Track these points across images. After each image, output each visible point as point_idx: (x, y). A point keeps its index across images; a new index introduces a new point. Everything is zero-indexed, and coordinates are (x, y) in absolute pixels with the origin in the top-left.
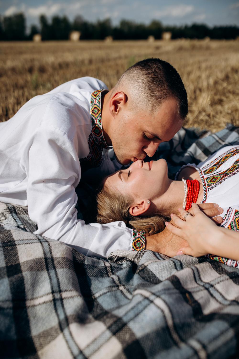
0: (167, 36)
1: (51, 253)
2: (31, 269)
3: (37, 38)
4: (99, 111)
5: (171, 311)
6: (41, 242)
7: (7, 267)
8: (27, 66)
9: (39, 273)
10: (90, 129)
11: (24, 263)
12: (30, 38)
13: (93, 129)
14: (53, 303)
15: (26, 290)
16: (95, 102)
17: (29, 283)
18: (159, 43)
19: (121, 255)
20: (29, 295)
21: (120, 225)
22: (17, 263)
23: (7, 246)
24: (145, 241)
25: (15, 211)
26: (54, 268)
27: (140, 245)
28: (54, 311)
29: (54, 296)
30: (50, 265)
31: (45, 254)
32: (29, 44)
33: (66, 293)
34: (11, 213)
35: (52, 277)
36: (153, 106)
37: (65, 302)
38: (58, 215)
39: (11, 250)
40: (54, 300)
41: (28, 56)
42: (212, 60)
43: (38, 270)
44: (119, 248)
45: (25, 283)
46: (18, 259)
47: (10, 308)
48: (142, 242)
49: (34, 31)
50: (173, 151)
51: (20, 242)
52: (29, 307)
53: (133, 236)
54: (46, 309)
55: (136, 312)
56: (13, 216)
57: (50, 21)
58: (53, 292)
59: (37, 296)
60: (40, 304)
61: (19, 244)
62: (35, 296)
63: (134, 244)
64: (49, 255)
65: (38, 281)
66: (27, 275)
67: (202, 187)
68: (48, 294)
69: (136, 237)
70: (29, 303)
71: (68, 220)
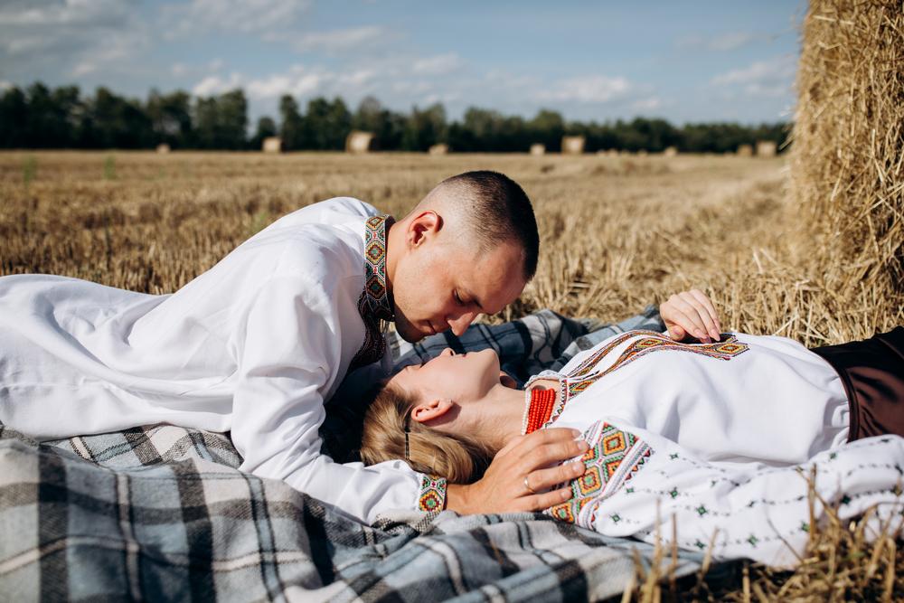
0: (575, 144)
1: (263, 494)
2: (226, 513)
3: (272, 145)
4: (381, 251)
5: (458, 558)
6: (247, 479)
7: (183, 509)
8: (243, 201)
9: (238, 521)
10: (362, 284)
11: (214, 505)
12: (256, 145)
13: (367, 283)
14: (259, 568)
15: (214, 544)
16: (375, 236)
17: (221, 533)
18: (553, 159)
19: (395, 518)
20: (218, 552)
21: (397, 466)
22: (201, 504)
23: (186, 479)
24: (443, 498)
25: (203, 440)
26: (267, 516)
27: (434, 503)
28: (261, 582)
29: (262, 557)
30: (260, 512)
31: (252, 494)
32: (253, 157)
33: (284, 554)
34: (195, 443)
35: (262, 530)
36: (482, 249)
37: (281, 568)
38: (285, 437)
39: (192, 485)
40: (263, 564)
41: (247, 181)
42: (663, 195)
43: (238, 517)
44: (392, 506)
45: (214, 532)
46: (203, 499)
47: (185, 567)
48: (438, 499)
49: (266, 131)
50: (532, 357)
51: (208, 476)
52: (217, 572)
53: (421, 486)
54: (247, 576)
55: (401, 562)
56: (197, 448)
57: (303, 110)
58: (261, 551)
59: (233, 555)
60: (237, 569)
61: (207, 479)
62: (228, 557)
63: (424, 502)
64: (259, 497)
65: (236, 535)
66: (217, 522)
67: (560, 396)
68: (251, 553)
69: (426, 489)
70: (217, 566)
71: (302, 449)
